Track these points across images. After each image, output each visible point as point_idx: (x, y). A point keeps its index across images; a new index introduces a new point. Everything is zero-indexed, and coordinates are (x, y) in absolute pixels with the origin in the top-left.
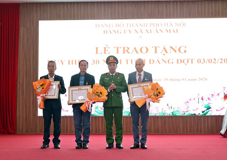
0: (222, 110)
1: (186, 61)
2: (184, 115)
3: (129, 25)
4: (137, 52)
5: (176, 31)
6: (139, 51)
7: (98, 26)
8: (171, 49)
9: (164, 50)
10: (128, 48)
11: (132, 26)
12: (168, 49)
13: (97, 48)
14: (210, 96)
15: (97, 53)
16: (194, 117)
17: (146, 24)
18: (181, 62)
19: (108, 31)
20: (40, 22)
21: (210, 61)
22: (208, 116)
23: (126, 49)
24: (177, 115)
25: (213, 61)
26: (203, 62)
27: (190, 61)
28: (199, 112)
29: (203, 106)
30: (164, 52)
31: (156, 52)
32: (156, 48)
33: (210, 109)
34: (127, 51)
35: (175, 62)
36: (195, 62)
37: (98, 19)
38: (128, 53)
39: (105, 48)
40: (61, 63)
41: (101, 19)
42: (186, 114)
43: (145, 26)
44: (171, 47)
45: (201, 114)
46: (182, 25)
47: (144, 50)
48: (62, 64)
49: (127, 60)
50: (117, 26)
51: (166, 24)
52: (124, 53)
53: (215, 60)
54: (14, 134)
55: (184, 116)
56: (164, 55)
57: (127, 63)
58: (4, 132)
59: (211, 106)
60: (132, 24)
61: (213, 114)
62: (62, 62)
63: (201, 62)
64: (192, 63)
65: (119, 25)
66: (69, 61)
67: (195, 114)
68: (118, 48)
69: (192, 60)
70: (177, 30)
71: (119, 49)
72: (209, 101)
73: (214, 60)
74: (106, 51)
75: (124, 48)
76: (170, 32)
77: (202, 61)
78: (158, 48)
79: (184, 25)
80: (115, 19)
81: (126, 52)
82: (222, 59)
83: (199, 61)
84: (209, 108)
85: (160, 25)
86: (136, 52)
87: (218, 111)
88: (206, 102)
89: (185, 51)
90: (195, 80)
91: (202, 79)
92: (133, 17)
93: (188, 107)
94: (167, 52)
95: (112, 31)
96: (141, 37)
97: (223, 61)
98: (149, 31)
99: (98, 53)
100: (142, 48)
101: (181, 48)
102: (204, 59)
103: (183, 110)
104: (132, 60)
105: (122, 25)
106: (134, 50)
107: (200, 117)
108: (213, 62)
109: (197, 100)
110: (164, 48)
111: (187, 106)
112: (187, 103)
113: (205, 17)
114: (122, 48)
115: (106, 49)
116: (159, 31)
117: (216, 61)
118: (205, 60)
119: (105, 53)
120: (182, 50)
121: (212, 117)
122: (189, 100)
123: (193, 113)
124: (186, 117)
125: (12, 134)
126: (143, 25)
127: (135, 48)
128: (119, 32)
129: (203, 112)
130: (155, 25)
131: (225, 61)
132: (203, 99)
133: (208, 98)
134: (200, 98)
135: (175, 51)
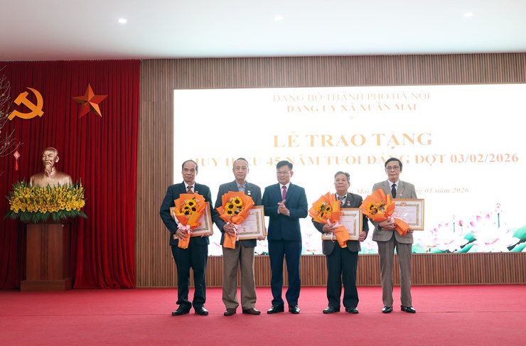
0: (495, 244)
1: (431, 159)
2: (429, 252)
3: (331, 97)
4: (346, 144)
5: (412, 107)
6: (349, 141)
7: (277, 98)
8: (405, 137)
9: (392, 140)
10: (331, 137)
11: (336, 98)
12: (400, 138)
13: (276, 137)
14: (474, 220)
15: (276, 145)
16: (446, 255)
17: (360, 95)
18: (423, 161)
19: (296, 108)
20: (175, 91)
21: (473, 158)
22: (471, 255)
23: (327, 138)
24: (418, 252)
25: (478, 158)
26: (461, 160)
27: (438, 159)
28: (455, 247)
29: (463, 237)
30: (393, 144)
31: (379, 143)
32: (378, 136)
33: (474, 242)
34: (328, 142)
35: (413, 160)
36: (447, 159)
37: (277, 86)
38: (331, 145)
39: (290, 137)
40: (214, 163)
41: (282, 86)
42: (434, 251)
43: (360, 98)
44: (405, 135)
45: (460, 250)
46: (423, 96)
47: (358, 140)
48: (216, 165)
49: (329, 158)
50: (311, 99)
51: (396, 95)
52: (323, 145)
53: (482, 156)
54: (132, 288)
55: (430, 255)
56: (393, 148)
57: (329, 163)
58: (114, 285)
59: (476, 236)
60: (336, 96)
61: (480, 250)
62: (215, 161)
63: (458, 160)
64: (442, 162)
65: (314, 98)
66: (227, 159)
67: (448, 251)
68: (312, 137)
69: (441, 156)
70: (415, 105)
71: (315, 137)
72: (472, 228)
73: (480, 157)
74: (292, 142)
75: (323, 136)
76: (402, 109)
77: (459, 158)
78: (381, 137)
79: (427, 96)
80: (307, 86)
81: (326, 143)
82: (493, 156)
83: (454, 159)
84: (472, 240)
85: (385, 97)
86: (344, 144)
87: (489, 245)
88: (467, 230)
89: (429, 142)
90: (447, 191)
91: (459, 190)
92: (338, 83)
93: (435, 239)
94: (397, 143)
95: (302, 108)
96: (352, 118)
97: (495, 159)
98: (366, 108)
99: (279, 144)
100: (354, 137)
101: (422, 137)
102: (462, 156)
103: (428, 245)
104: (337, 158)
105: (319, 98)
106: (341, 141)
107: (458, 255)
108: (477, 160)
109: (451, 225)
110: (393, 137)
111: (434, 237)
112: (434, 232)
113: (463, 82)
114: (320, 137)
115: (292, 140)
116: (383, 107)
117: (484, 159)
118: (465, 158)
119: (290, 145)
120: (424, 139)
121: (478, 255)
122: (437, 227)
123: (445, 248)
124: (433, 255)
125: (128, 288)
126: (356, 97)
127: (342, 137)
128: (315, 109)
129: (462, 247)
130: (377, 97)
131: (499, 158)
132: (461, 225)
133: (471, 223)
134: (457, 223)
135: (412, 142)
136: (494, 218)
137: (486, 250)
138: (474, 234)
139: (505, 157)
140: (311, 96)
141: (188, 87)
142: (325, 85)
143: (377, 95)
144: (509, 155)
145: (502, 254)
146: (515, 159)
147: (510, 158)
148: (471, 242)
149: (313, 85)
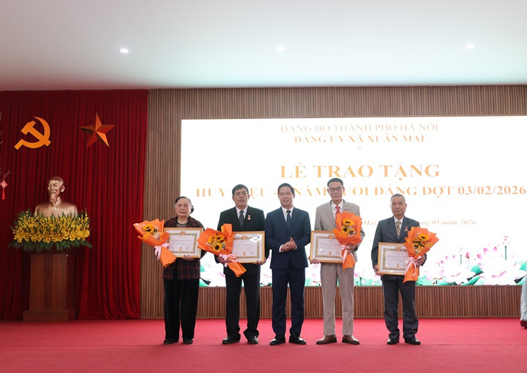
0: (502, 276)
1: (438, 191)
2: (435, 285)
3: (339, 128)
4: (353, 175)
5: (420, 139)
6: (356, 172)
7: (284, 129)
8: (413, 170)
9: (400, 171)
10: (338, 168)
11: (344, 129)
12: (407, 170)
13: (283, 168)
14: (481, 252)
16: (453, 287)
17: (368, 127)
18: (430, 193)
19: (303, 139)
20: (183, 121)
21: (480, 190)
22: (478, 287)
23: (334, 169)
24: (424, 284)
25: (486, 190)
26: (469, 192)
27: (446, 191)
28: (461, 280)
29: (470, 269)
30: (401, 175)
31: (386, 175)
32: (386, 167)
33: (481, 275)
34: (336, 173)
35: (420, 191)
36: (454, 191)
37: (285, 116)
39: (297, 168)
40: (221, 194)
41: (290, 116)
42: (440, 283)
43: (367, 129)
44: (413, 167)
45: (466, 282)
46: (431, 127)
47: (366, 171)
48: (223, 195)
50: (319, 130)
51: (404, 126)
53: (489, 188)
54: (136, 319)
55: (437, 287)
56: (400, 179)
58: (119, 316)
59: (483, 268)
60: (344, 127)
61: (487, 283)
63: (465, 192)
64: (449, 193)
65: (322, 128)
67: (455, 284)
68: (319, 168)
69: (449, 188)
70: (423, 137)
71: (322, 168)
72: (479, 261)
74: (300, 173)
75: (330, 167)
76: (410, 140)
77: (466, 190)
78: (389, 168)
79: (435, 127)
80: (314, 116)
81: (333, 174)
82: (501, 188)
83: (461, 190)
84: (479, 273)
85: (393, 128)
86: (351, 175)
87: (496, 278)
88: (474, 263)
89: (437, 174)
90: (454, 223)
91: (466, 222)
92: (345, 114)
93: (442, 271)
94: (405, 175)
95: (310, 139)
96: (359, 149)
97: (503, 191)
98: (374, 139)
100: (361, 168)
101: (430, 168)
102: (470, 188)
103: (435, 277)
105: (326, 128)
106: (349, 172)
107: (464, 287)
108: (485, 192)
109: (458, 258)
110: (401, 168)
111: (441, 269)
112: (441, 264)
113: (471, 114)
114: (328, 169)
115: (300, 170)
116: (391, 138)
117: (491, 191)
118: (472, 189)
119: (297, 176)
120: (432, 171)
121: (484, 287)
122: (444, 259)
123: (452, 280)
124: (440, 287)
125: (132, 319)
126: (364, 129)
127: (350, 168)
128: (322, 139)
129: (469, 279)
130: (385, 128)
131: (508, 190)
132: (468, 257)
133: (478, 255)
134: (464, 256)
135: (420, 173)
136: (501, 250)
137: (494, 282)
138: (481, 267)
139: (513, 190)
140: (318, 127)
141: (195, 118)
142: (333, 115)
143: (385, 127)
144: (516, 188)
145: (508, 287)
146: (523, 191)
147: (518, 191)
148: (478, 274)
149: (321, 116)
